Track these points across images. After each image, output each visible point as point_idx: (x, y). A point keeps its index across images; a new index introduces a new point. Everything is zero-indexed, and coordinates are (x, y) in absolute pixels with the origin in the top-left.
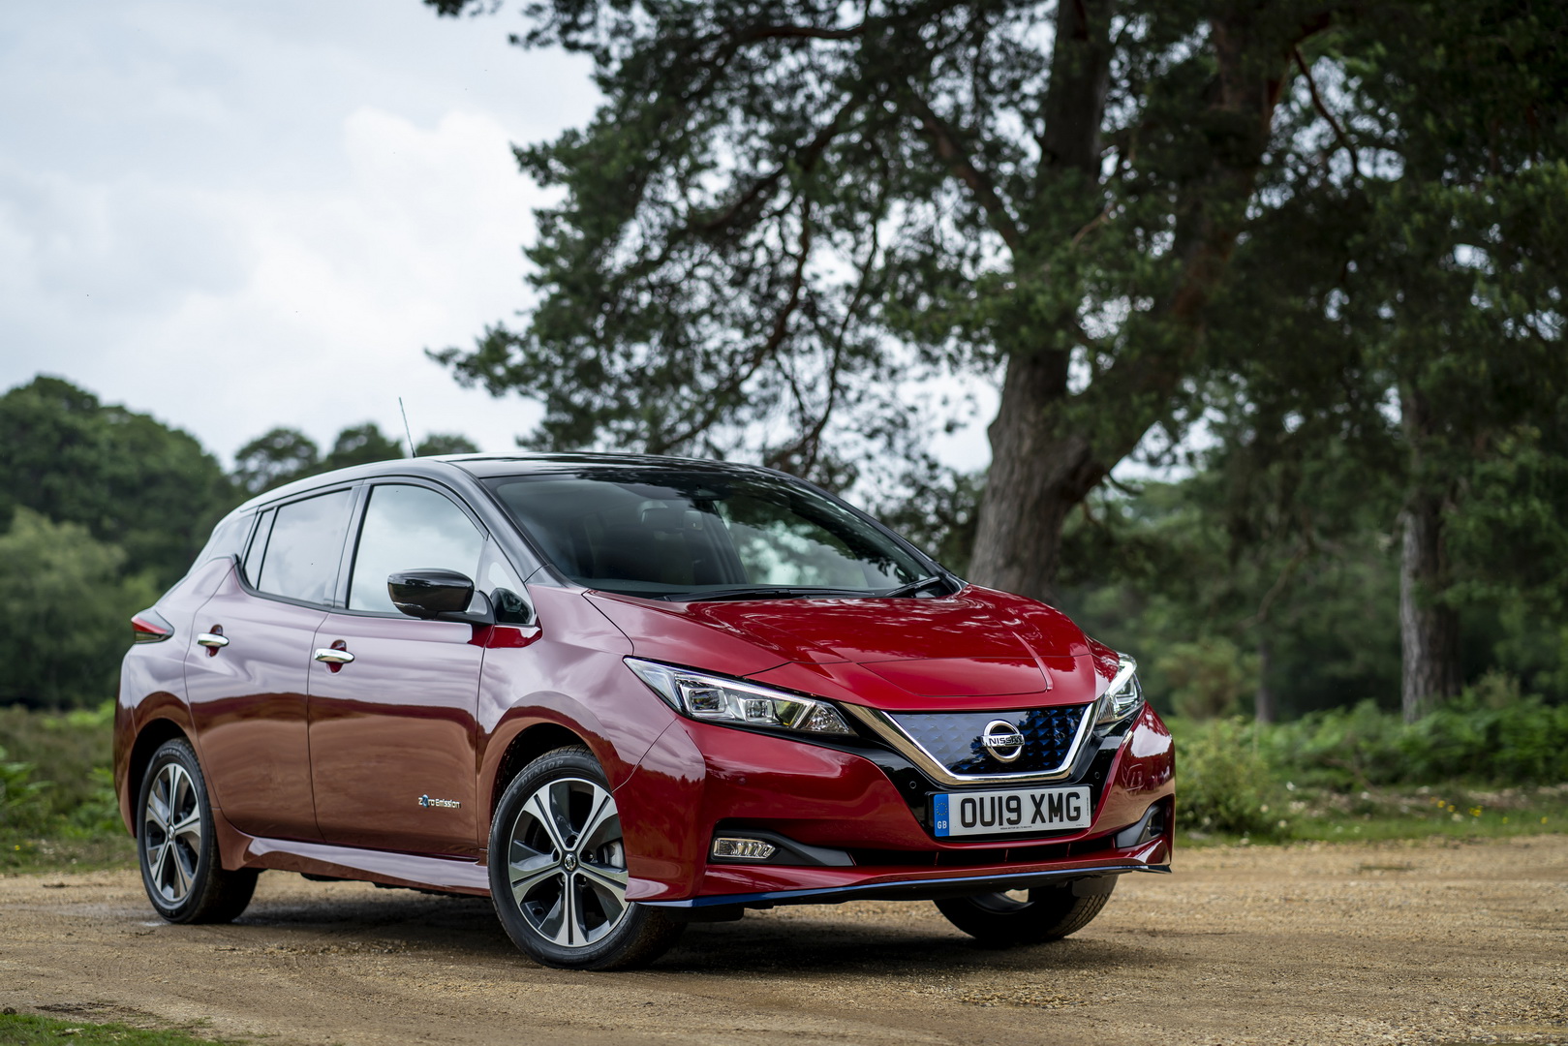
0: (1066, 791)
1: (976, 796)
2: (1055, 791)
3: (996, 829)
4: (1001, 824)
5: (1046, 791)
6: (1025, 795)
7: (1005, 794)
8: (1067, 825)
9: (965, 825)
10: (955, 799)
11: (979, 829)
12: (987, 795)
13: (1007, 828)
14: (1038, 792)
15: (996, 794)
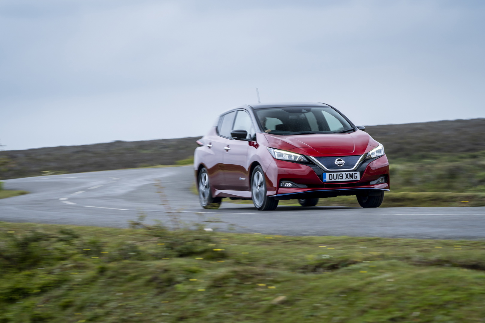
0: (353, 173)
1: (332, 174)
2: (351, 173)
3: (337, 180)
4: (338, 179)
5: (349, 173)
6: (344, 173)
7: (339, 173)
8: (354, 179)
9: (330, 179)
10: (327, 174)
11: (333, 180)
12: (335, 174)
13: (340, 180)
14: (347, 173)
15: (337, 173)
